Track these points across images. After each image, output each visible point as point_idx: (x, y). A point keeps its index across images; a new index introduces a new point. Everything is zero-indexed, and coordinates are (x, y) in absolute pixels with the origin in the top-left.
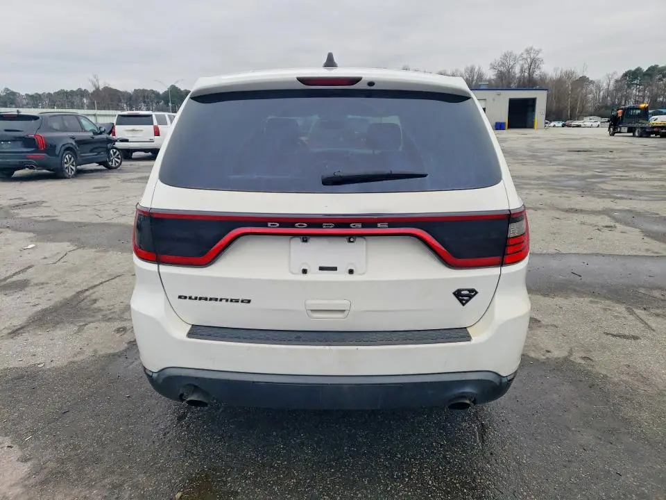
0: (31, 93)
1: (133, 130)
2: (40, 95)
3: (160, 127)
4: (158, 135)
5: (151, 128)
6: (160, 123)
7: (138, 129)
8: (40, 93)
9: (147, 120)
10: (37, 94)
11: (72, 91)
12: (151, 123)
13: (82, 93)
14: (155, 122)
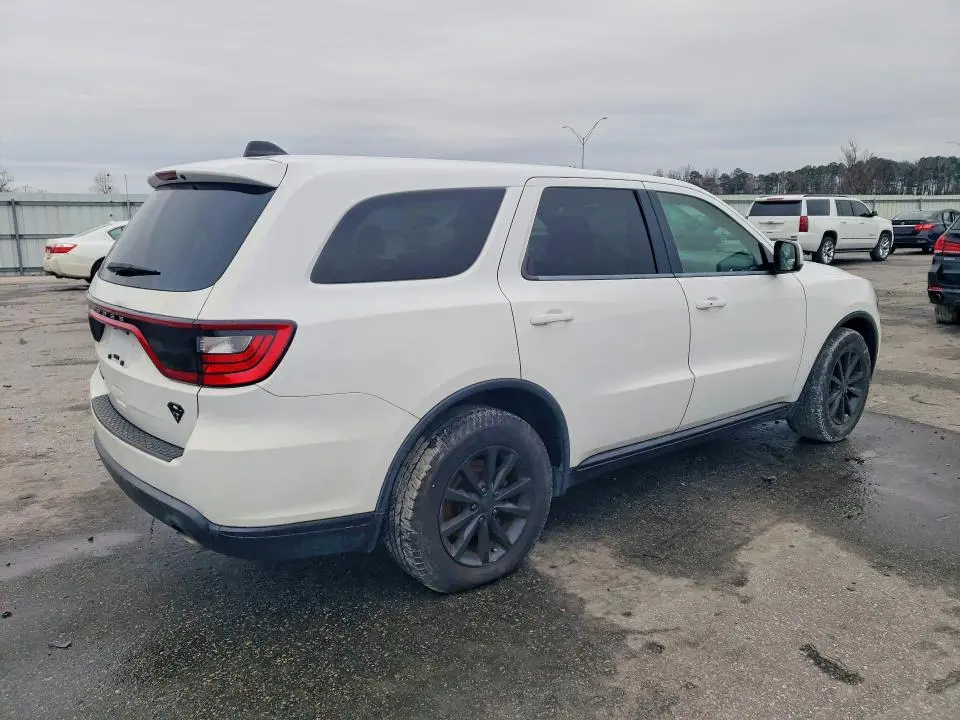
0: (766, 173)
1: (770, 223)
2: (777, 176)
3: (811, 219)
4: (806, 230)
5: (795, 220)
6: (811, 212)
7: (776, 221)
8: (778, 172)
9: (792, 207)
10: (773, 174)
11: (821, 168)
12: (797, 213)
13: (834, 169)
14: (804, 212)
